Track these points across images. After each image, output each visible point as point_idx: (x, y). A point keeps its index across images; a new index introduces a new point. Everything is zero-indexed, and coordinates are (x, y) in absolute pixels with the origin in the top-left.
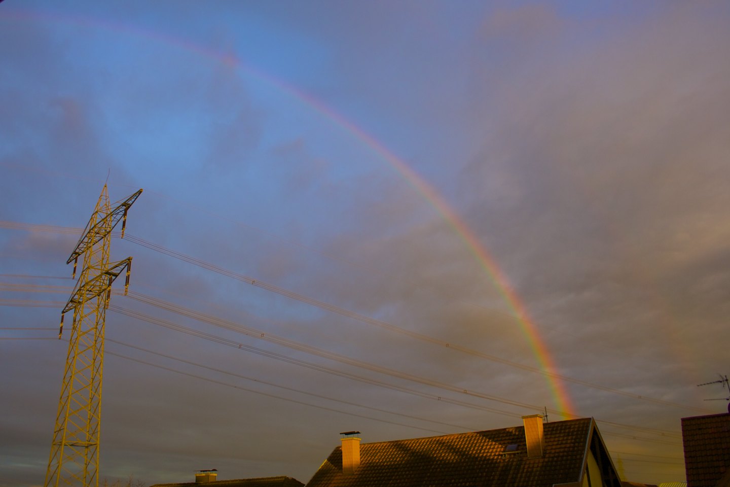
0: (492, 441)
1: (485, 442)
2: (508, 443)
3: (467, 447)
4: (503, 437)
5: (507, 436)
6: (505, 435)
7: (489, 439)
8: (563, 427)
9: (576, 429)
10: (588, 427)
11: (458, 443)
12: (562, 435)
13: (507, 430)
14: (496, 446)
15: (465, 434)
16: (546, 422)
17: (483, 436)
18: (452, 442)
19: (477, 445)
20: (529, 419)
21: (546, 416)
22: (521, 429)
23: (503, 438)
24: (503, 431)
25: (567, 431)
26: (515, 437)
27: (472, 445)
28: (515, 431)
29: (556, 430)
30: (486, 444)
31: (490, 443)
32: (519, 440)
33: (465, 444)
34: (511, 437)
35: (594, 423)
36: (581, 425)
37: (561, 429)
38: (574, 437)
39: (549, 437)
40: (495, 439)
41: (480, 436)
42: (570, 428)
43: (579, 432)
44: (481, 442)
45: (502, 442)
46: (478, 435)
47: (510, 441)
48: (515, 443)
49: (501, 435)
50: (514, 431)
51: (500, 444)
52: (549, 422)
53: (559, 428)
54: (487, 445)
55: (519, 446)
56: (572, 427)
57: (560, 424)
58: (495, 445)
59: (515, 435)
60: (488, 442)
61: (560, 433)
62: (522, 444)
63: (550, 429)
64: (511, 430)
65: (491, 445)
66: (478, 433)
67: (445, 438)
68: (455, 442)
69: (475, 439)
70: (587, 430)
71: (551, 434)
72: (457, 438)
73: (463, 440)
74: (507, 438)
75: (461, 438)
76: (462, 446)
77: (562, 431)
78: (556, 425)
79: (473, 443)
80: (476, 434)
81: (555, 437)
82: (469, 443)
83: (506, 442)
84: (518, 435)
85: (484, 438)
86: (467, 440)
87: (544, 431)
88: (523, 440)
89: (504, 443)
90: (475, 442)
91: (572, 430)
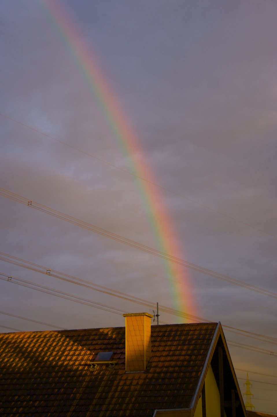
0: (78, 345)
1: (68, 345)
2: (101, 349)
3: (42, 350)
4: (94, 340)
5: (99, 339)
6: (97, 337)
7: (75, 341)
8: (179, 333)
9: (195, 337)
10: (212, 334)
11: (30, 344)
12: (175, 343)
13: (101, 331)
14: (83, 353)
15: (40, 332)
16: (155, 324)
17: (67, 337)
18: (21, 342)
19: (57, 349)
20: (133, 318)
21: (157, 316)
22: (120, 332)
23: (94, 342)
24: (94, 333)
25: (183, 338)
26: (112, 341)
27: (49, 348)
28: (112, 333)
29: (169, 336)
30: (69, 348)
31: (74, 348)
32: (115, 346)
33: (39, 346)
34: (106, 342)
35: (221, 330)
36: (203, 332)
37: (175, 336)
38: (191, 347)
39: (157, 344)
40: (83, 343)
41: (62, 336)
42: (187, 335)
43: (199, 341)
44: (62, 345)
45: (92, 347)
46: (59, 335)
47: (103, 347)
48: (110, 350)
49: (92, 337)
50: (110, 333)
51: (89, 350)
52: (160, 324)
53: (173, 334)
54: (70, 350)
55: (114, 354)
56: (191, 333)
57: (175, 329)
58: (82, 350)
59: (111, 338)
60: (73, 345)
61: (173, 340)
62: (119, 351)
63: (161, 334)
64: (106, 332)
65: (76, 350)
66: (59, 332)
67: (12, 336)
68: (26, 342)
69: (54, 341)
70: (210, 340)
71: (161, 341)
72: (29, 337)
73: (38, 340)
74: (100, 342)
75: (34, 337)
76: (35, 349)
77: (177, 338)
78: (169, 329)
79: (51, 345)
80: (56, 333)
81: (166, 346)
82: (45, 346)
83: (97, 347)
84: (115, 339)
85: (68, 339)
86: (42, 341)
87: (152, 336)
88: (121, 346)
89: (95, 349)
90: (54, 344)
91: (189, 337)
